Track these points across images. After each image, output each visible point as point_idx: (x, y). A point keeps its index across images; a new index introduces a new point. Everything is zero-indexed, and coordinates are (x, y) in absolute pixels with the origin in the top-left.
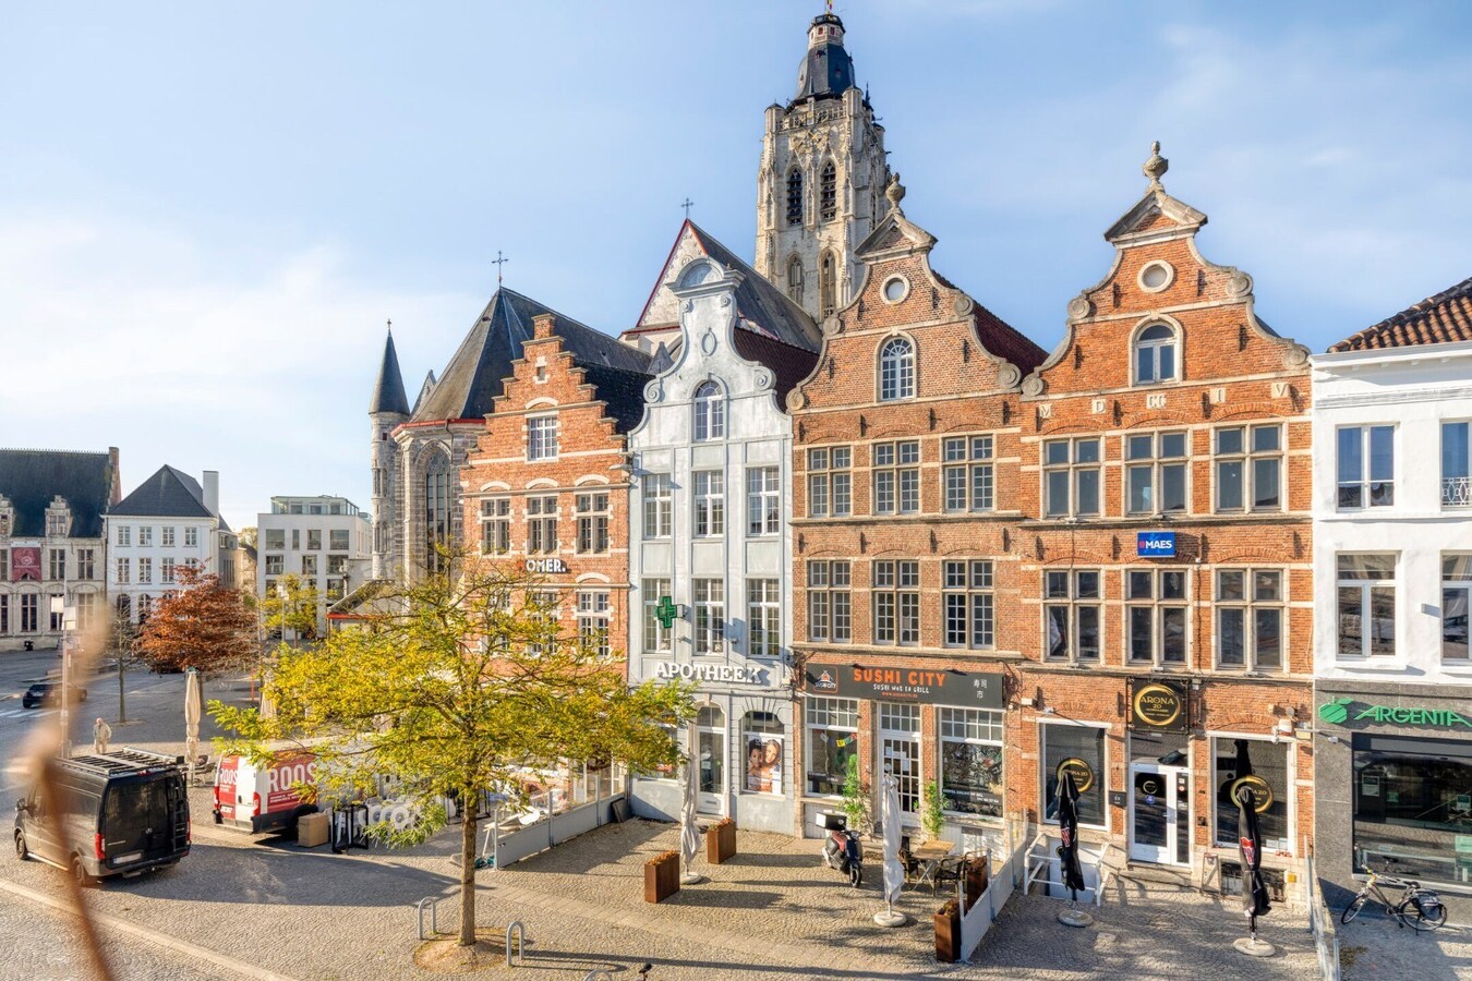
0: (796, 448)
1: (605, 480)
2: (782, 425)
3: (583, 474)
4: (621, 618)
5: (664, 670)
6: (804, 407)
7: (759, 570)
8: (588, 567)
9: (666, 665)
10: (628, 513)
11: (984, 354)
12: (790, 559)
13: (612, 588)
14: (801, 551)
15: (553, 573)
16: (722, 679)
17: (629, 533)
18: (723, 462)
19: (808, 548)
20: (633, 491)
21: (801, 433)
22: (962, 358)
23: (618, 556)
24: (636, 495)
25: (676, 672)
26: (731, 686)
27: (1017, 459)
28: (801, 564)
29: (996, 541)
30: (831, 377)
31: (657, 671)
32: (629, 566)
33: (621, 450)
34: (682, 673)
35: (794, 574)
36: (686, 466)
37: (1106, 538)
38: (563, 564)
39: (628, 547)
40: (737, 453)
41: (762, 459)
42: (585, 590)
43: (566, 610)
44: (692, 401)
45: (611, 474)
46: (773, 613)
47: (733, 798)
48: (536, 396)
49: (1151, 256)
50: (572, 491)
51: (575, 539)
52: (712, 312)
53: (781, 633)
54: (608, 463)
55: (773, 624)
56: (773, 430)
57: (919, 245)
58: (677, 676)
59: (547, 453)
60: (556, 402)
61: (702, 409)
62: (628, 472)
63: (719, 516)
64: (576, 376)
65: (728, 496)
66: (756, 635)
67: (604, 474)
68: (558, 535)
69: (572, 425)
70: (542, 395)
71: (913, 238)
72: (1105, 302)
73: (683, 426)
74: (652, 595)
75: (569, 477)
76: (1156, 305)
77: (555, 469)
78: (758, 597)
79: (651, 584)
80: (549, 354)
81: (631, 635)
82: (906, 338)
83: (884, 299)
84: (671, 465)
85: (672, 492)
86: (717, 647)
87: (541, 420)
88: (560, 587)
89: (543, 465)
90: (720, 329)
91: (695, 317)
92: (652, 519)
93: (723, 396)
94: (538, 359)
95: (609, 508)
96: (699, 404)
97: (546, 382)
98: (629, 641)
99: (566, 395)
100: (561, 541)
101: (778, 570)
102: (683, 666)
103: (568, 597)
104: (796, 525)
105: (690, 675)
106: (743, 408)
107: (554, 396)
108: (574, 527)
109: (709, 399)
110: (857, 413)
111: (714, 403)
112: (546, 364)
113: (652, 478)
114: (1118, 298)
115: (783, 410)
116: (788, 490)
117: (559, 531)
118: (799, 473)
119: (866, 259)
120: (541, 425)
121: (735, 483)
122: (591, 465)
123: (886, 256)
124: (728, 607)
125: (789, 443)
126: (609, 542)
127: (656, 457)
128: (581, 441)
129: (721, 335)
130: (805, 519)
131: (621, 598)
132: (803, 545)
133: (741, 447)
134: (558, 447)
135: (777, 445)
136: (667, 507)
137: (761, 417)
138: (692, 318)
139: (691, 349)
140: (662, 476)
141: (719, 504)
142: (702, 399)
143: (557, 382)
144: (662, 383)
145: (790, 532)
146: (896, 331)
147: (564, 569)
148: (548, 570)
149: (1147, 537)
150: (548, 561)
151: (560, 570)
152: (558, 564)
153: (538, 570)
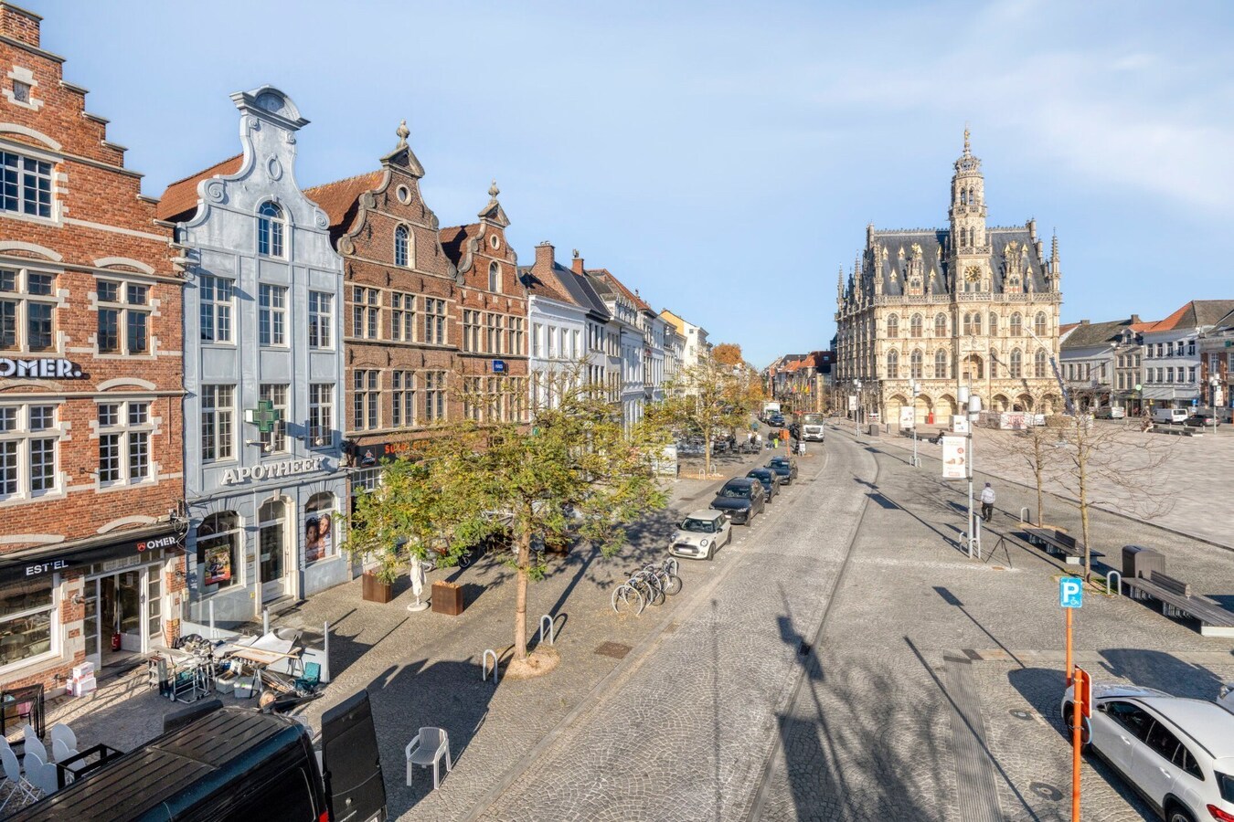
0: (347, 283)
1: (150, 270)
2: (337, 264)
3: (110, 253)
4: (173, 429)
5: (233, 477)
6: (353, 253)
7: (319, 378)
8: (118, 369)
9: (236, 473)
10: (183, 312)
11: (444, 255)
12: (344, 368)
13: (159, 396)
14: (351, 363)
15: (56, 378)
16: (292, 472)
17: (184, 334)
18: (290, 280)
19: (356, 361)
20: (188, 290)
21: (351, 274)
22: (434, 253)
23: (169, 359)
24: (193, 298)
25: (248, 474)
26: (299, 477)
27: (454, 317)
28: (350, 372)
29: (448, 363)
30: (370, 238)
32: (183, 370)
33: (172, 239)
34: (253, 476)
35: (346, 380)
36: (253, 276)
37: (482, 362)
38: (76, 367)
39: (183, 350)
40: (302, 276)
41: (322, 286)
42: (112, 400)
43: (79, 426)
44: (259, 215)
45: (157, 264)
46: (326, 411)
47: (302, 575)
48: (10, 121)
49: (494, 232)
50: (91, 272)
51: (95, 335)
52: (279, 142)
53: (334, 427)
54: (153, 251)
55: (326, 420)
56: (330, 264)
57: (417, 174)
58: (248, 480)
59: (29, 209)
60: (57, 147)
61: (263, 225)
62: (185, 267)
63: (279, 328)
64: (96, 126)
65: (293, 313)
66: (313, 431)
67: (145, 262)
68: (55, 326)
69: (88, 187)
70: (25, 123)
71: (413, 167)
72: (482, 247)
73: (249, 236)
74: (208, 402)
75: (84, 253)
76: (495, 255)
77: (50, 236)
78: (314, 399)
79: (208, 390)
80: (42, 73)
81: (187, 447)
82: (408, 230)
83: (398, 198)
84: (236, 272)
85: (234, 299)
86: (280, 446)
87: (16, 158)
88: (67, 398)
89: (22, 224)
90: (286, 161)
91: (261, 138)
92: (206, 322)
93: (286, 221)
94: (15, 67)
95: (152, 302)
96: (260, 220)
97: (37, 109)
98: (184, 454)
99: (78, 143)
100: (67, 334)
101: (335, 376)
102: (254, 468)
103: (81, 410)
104: (347, 342)
105: (262, 474)
106: (306, 238)
107: (51, 134)
108: (96, 320)
109: (273, 219)
110: (384, 269)
111: (275, 224)
112: (35, 83)
113: (207, 279)
114: (485, 246)
115: (336, 250)
116: (342, 314)
117: (63, 322)
118: (348, 303)
119: (391, 166)
120: (16, 166)
121: (300, 302)
122: (122, 247)
123: (401, 171)
124: (294, 409)
125: (342, 278)
126: (152, 342)
127: (218, 259)
128: (105, 212)
129: (288, 167)
130: (352, 338)
131: (173, 406)
132: (352, 358)
133: (305, 271)
134: (55, 205)
135: (333, 277)
136: (224, 311)
137: (320, 250)
138: (258, 137)
139: (258, 166)
140: (220, 280)
141: (278, 317)
142: (265, 217)
143: (58, 118)
144: (225, 185)
145: (343, 347)
146: (405, 222)
147: (78, 374)
148: (44, 373)
149: (495, 362)
150: (44, 363)
151: (69, 374)
152: (65, 366)
153: (22, 372)
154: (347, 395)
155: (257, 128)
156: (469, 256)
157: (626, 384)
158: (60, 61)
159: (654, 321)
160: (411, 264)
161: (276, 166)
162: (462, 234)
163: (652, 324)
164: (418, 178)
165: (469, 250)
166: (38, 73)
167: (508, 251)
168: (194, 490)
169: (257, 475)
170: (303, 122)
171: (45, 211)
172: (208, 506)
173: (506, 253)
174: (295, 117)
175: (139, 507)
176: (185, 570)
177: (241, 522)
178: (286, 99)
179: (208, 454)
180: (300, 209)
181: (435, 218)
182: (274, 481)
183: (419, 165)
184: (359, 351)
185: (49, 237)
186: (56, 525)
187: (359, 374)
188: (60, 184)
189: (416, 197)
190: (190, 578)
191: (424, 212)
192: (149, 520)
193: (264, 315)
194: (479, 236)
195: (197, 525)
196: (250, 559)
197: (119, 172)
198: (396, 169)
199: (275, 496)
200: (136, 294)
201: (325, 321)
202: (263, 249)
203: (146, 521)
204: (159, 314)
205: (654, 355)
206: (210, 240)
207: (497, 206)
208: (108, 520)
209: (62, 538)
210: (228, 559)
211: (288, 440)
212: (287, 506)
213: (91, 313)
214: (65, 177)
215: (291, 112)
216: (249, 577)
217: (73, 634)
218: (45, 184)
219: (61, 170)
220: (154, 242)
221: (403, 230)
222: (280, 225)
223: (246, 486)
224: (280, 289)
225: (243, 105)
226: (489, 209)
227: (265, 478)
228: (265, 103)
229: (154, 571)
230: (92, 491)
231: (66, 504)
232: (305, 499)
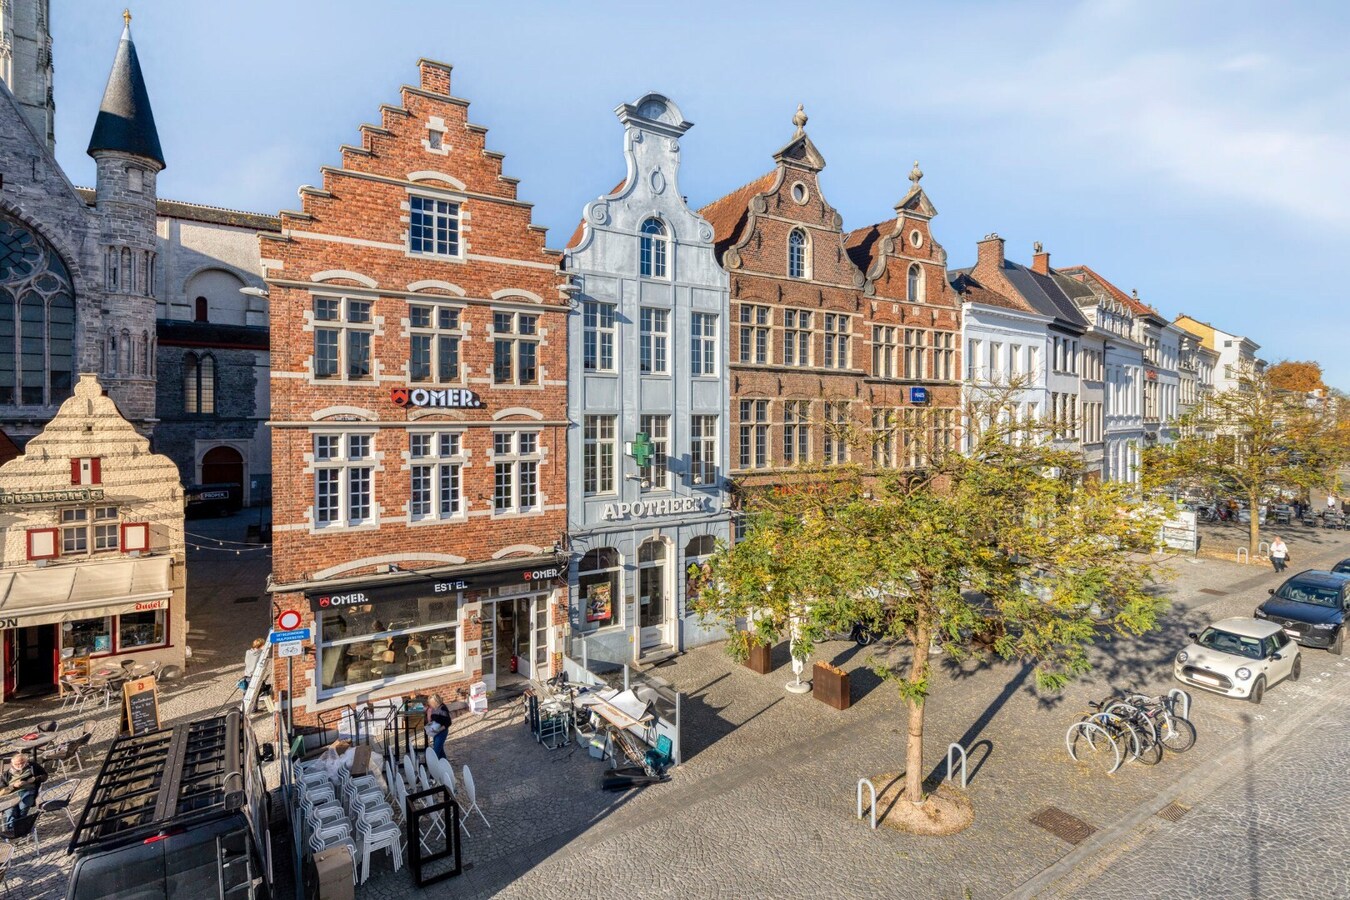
0: (733, 301)
1: (538, 300)
2: (721, 280)
3: (505, 285)
4: (558, 460)
5: (613, 512)
6: (739, 268)
7: (702, 408)
8: (510, 399)
9: (616, 507)
10: (568, 340)
11: (848, 261)
12: (728, 398)
13: (545, 426)
14: (736, 391)
15: (460, 407)
16: (672, 511)
17: (568, 363)
18: (671, 302)
19: (742, 389)
20: (573, 318)
21: (737, 290)
22: (836, 259)
23: (555, 389)
24: (577, 324)
25: (626, 511)
26: (679, 517)
27: (861, 335)
28: (736, 402)
29: (852, 390)
30: (758, 248)
31: (606, 513)
32: (568, 400)
33: (558, 267)
34: (633, 513)
35: (731, 410)
36: (635, 299)
37: (897, 389)
38: (475, 397)
39: (567, 380)
40: (684, 296)
41: (705, 306)
42: (505, 429)
43: (478, 454)
44: (641, 234)
45: (545, 292)
46: (710, 445)
47: (681, 623)
48: (427, 168)
49: (915, 226)
50: (488, 305)
51: (492, 365)
52: (661, 152)
53: (717, 463)
54: (542, 280)
55: (710, 456)
56: (714, 281)
57: (816, 167)
58: (627, 516)
59: (442, 249)
60: (462, 186)
61: (645, 244)
62: (569, 294)
63: (661, 354)
64: (494, 162)
65: (675, 336)
66: (695, 467)
67: (535, 292)
68: (461, 358)
69: (487, 222)
70: (438, 169)
71: (811, 159)
72: (899, 247)
73: (631, 257)
74: (590, 433)
75: (483, 287)
76: (916, 255)
77: (457, 273)
78: (696, 432)
79: (591, 419)
80: (451, 119)
81: (571, 478)
82: (804, 233)
83: (794, 197)
84: (618, 296)
85: (616, 324)
86: (660, 482)
87: (431, 202)
88: (469, 426)
89: (435, 263)
90: (669, 173)
91: (644, 150)
92: (589, 350)
93: (668, 238)
94: (431, 118)
95: (541, 332)
96: (643, 239)
97: (446, 154)
98: (568, 485)
99: (479, 181)
100: (469, 366)
101: (718, 407)
102: (634, 504)
103: (480, 439)
104: (733, 368)
105: (641, 512)
106: (689, 255)
107: (458, 176)
108: (492, 351)
109: (654, 237)
110: (776, 282)
111: (658, 242)
112: (445, 130)
113: (591, 306)
114: (903, 245)
115: (721, 265)
116: (727, 337)
117: (466, 354)
118: (734, 323)
119: (784, 162)
120: (431, 209)
121: (681, 325)
122: (517, 278)
123: (796, 165)
124: (676, 442)
125: (727, 295)
126: (541, 372)
127: (601, 284)
128: (501, 245)
129: (671, 178)
130: (739, 363)
131: (558, 437)
132: (738, 386)
133: (687, 291)
134: (462, 244)
135: (718, 296)
136: (607, 339)
137: (704, 267)
138: (641, 149)
139: (641, 181)
140: (603, 305)
141: (661, 342)
142: (647, 235)
143: (464, 160)
144: (608, 205)
145: (728, 374)
146: (801, 225)
147: (477, 403)
148: (450, 403)
149: (915, 390)
150: (450, 392)
151: (470, 404)
152: (467, 396)
153: (433, 403)
154: (732, 428)
155: (640, 140)
156: (882, 260)
157: (1112, 418)
158: (466, 105)
159: (1163, 331)
160: (807, 274)
161: (659, 179)
162: (874, 235)
163: (1159, 335)
164: (818, 171)
165: (881, 252)
166: (448, 119)
167: (934, 248)
168: (576, 523)
169: (636, 512)
170: (687, 125)
171: (454, 250)
172: (590, 539)
173: (932, 251)
174: (677, 121)
175: (526, 536)
176: (567, 604)
177: (622, 560)
178: (668, 104)
179: (589, 488)
180: (683, 222)
181: (838, 216)
182: (654, 519)
183: (818, 155)
184: (745, 379)
185: (455, 273)
186: (459, 547)
187: (745, 405)
188: (465, 222)
189: (814, 194)
190: (571, 613)
191: (824, 211)
192: (536, 550)
193: (645, 341)
194: (895, 233)
195: (578, 559)
196: (630, 600)
197: (513, 204)
198: (791, 164)
199: (655, 535)
200: (527, 324)
201: (709, 345)
202: (645, 270)
203: (533, 550)
204: (546, 343)
205: (1161, 378)
206: (594, 265)
207: (919, 193)
208: (501, 546)
209: (463, 560)
210: (608, 598)
211: (669, 475)
212: (667, 547)
213: (489, 344)
214: (468, 216)
215: (673, 117)
216: (628, 619)
217: (472, 652)
218: (454, 224)
219: (466, 209)
220: (542, 271)
221: (798, 235)
222: (663, 243)
223: (625, 522)
224: (662, 313)
225: (625, 117)
226: (908, 198)
227: (644, 516)
228: (646, 111)
229: (542, 599)
230: (488, 517)
231: (466, 528)
232: (685, 542)
